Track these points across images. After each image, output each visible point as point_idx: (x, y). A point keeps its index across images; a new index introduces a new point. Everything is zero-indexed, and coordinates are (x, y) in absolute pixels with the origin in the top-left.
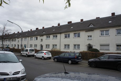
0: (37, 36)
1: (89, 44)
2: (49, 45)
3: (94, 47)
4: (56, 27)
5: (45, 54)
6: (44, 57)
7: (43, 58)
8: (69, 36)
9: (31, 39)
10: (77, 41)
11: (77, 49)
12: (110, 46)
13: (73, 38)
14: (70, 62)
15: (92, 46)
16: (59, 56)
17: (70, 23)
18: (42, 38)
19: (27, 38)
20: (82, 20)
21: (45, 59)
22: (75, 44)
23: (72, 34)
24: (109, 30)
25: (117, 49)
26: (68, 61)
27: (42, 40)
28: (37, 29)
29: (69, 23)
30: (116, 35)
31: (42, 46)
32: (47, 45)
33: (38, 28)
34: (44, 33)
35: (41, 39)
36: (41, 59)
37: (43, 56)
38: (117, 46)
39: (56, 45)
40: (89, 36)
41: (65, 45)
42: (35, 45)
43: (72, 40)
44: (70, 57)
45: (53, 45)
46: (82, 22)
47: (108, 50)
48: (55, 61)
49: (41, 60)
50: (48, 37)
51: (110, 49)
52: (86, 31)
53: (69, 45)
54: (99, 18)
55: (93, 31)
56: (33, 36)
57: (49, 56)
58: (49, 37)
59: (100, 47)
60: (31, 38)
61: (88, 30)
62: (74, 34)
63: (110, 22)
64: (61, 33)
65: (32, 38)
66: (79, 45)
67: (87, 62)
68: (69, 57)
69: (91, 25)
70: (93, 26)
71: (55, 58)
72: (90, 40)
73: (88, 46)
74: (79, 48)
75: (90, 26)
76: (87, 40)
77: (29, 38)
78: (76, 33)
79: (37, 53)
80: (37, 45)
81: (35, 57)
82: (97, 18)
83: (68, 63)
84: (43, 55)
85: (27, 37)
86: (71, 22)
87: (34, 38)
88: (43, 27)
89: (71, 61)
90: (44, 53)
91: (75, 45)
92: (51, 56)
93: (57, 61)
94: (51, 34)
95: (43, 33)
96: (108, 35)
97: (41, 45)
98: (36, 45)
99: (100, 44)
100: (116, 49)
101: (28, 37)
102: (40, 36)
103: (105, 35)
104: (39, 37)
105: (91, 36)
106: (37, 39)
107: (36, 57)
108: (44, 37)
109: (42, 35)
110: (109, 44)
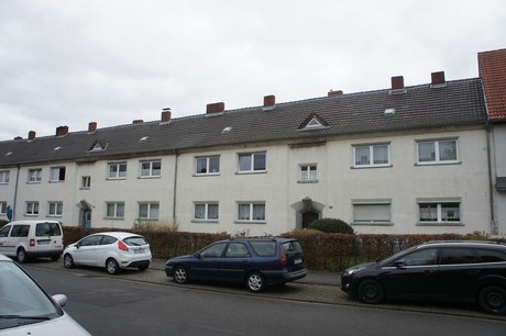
0: (62, 165)
1: (307, 202)
2: (121, 205)
3: (327, 214)
4: (153, 125)
5: (122, 247)
6: (119, 260)
7: (111, 268)
8: (215, 167)
9: (35, 175)
10: (252, 186)
11: (251, 220)
12: (393, 206)
13: (236, 174)
14: (255, 282)
15: (318, 208)
16: (199, 257)
17: (215, 108)
18: (86, 170)
19: (13, 172)
20: (269, 100)
21: (120, 271)
22: (245, 198)
23: (228, 159)
24: (389, 143)
25: (421, 220)
26: (246, 279)
27: (86, 181)
28: (62, 130)
29: (212, 108)
30: (416, 165)
31: (86, 210)
32: (110, 205)
33: (66, 128)
34: (97, 149)
35: (84, 178)
36: (103, 270)
37: (110, 259)
38: (422, 206)
39: (155, 205)
40: (304, 168)
41: (199, 206)
42: (52, 205)
43: (230, 182)
44: (255, 259)
45: (143, 206)
46: (271, 108)
47: (388, 223)
48: (175, 281)
49: (104, 278)
50: (115, 170)
51: (393, 221)
52: (293, 147)
53: (214, 206)
55: (322, 147)
56: (45, 163)
57: (142, 255)
58: (123, 168)
59: (354, 214)
60: (32, 171)
61: (301, 141)
62: (240, 155)
63: (388, 111)
64: (177, 152)
65: (40, 170)
66: (259, 206)
67: (338, 280)
68: (249, 259)
69: (315, 123)
70: (319, 125)
71: (176, 266)
72: (311, 182)
73: (301, 207)
74: (260, 217)
75: (309, 126)
76: (299, 182)
77: (24, 172)
78: (249, 154)
79: (80, 244)
80: (60, 204)
81: (68, 263)
82: (331, 94)
83: (246, 288)
84: (111, 250)
85: (10, 166)
86: (219, 107)
87: (46, 171)
88: (93, 126)
89: (262, 276)
90: (116, 245)
91: (243, 206)
92: (147, 255)
93: (188, 281)
94: (130, 156)
95: (91, 149)
96: (386, 162)
97: (83, 203)
98: (55, 207)
99: (353, 200)
100: (417, 220)
101: (18, 166)
102: (80, 164)
103: (372, 165)
104: (71, 169)
105: (314, 168)
106: (62, 177)
107: (72, 261)
108: (100, 170)
109: (90, 161)
110: (390, 200)
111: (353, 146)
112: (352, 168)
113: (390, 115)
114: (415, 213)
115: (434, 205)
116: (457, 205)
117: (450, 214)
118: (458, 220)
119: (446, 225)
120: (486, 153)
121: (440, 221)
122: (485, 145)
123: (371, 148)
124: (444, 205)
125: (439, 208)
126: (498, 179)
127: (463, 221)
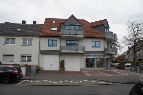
12: (14, 56)
24: (15, 39)
25: (22, 60)
30: (22, 45)
38: (22, 56)
47: (12, 61)
51: (14, 60)
54: (9, 23)
59: (3, 58)
63: (18, 30)
82: (6, 22)
96: (14, 44)
99: (3, 54)
100: (20, 60)
103: (10, 44)
110: (14, 54)
111: (5, 38)
112: (4, 45)
113: (18, 31)
114: (20, 58)
116: (31, 57)
117: (29, 59)
118: (31, 60)
119: (28, 62)
120: (39, 43)
121: (26, 61)
122: (39, 42)
123: (10, 39)
124: (28, 56)
125: (26, 57)
126: (41, 50)
127: (32, 61)
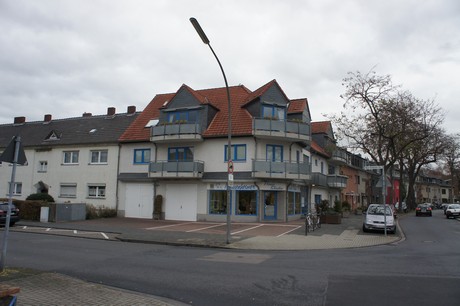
3: (49, 191)
12: (78, 187)
20: (48, 117)
24: (79, 151)
25: (89, 195)
38: (91, 187)
40: (42, 164)
43: (6, 170)
46: (47, 122)
47: (74, 197)
51: (77, 196)
52: (37, 151)
59: (60, 191)
63: (92, 131)
70: (54, 138)
72: (44, 172)
75: (51, 138)
76: (39, 172)
86: (22, 119)
96: (78, 162)
99: (61, 183)
103: (71, 163)
105: (46, 164)
110: (76, 184)
111: (64, 152)
112: (62, 164)
114: (87, 191)
115: (95, 187)
116: (104, 187)
117: (102, 192)
119: (99, 198)
120: (117, 159)
121: (97, 196)
123: (72, 153)
124: (100, 187)
125: (97, 189)
126: (121, 174)
127: (106, 196)
